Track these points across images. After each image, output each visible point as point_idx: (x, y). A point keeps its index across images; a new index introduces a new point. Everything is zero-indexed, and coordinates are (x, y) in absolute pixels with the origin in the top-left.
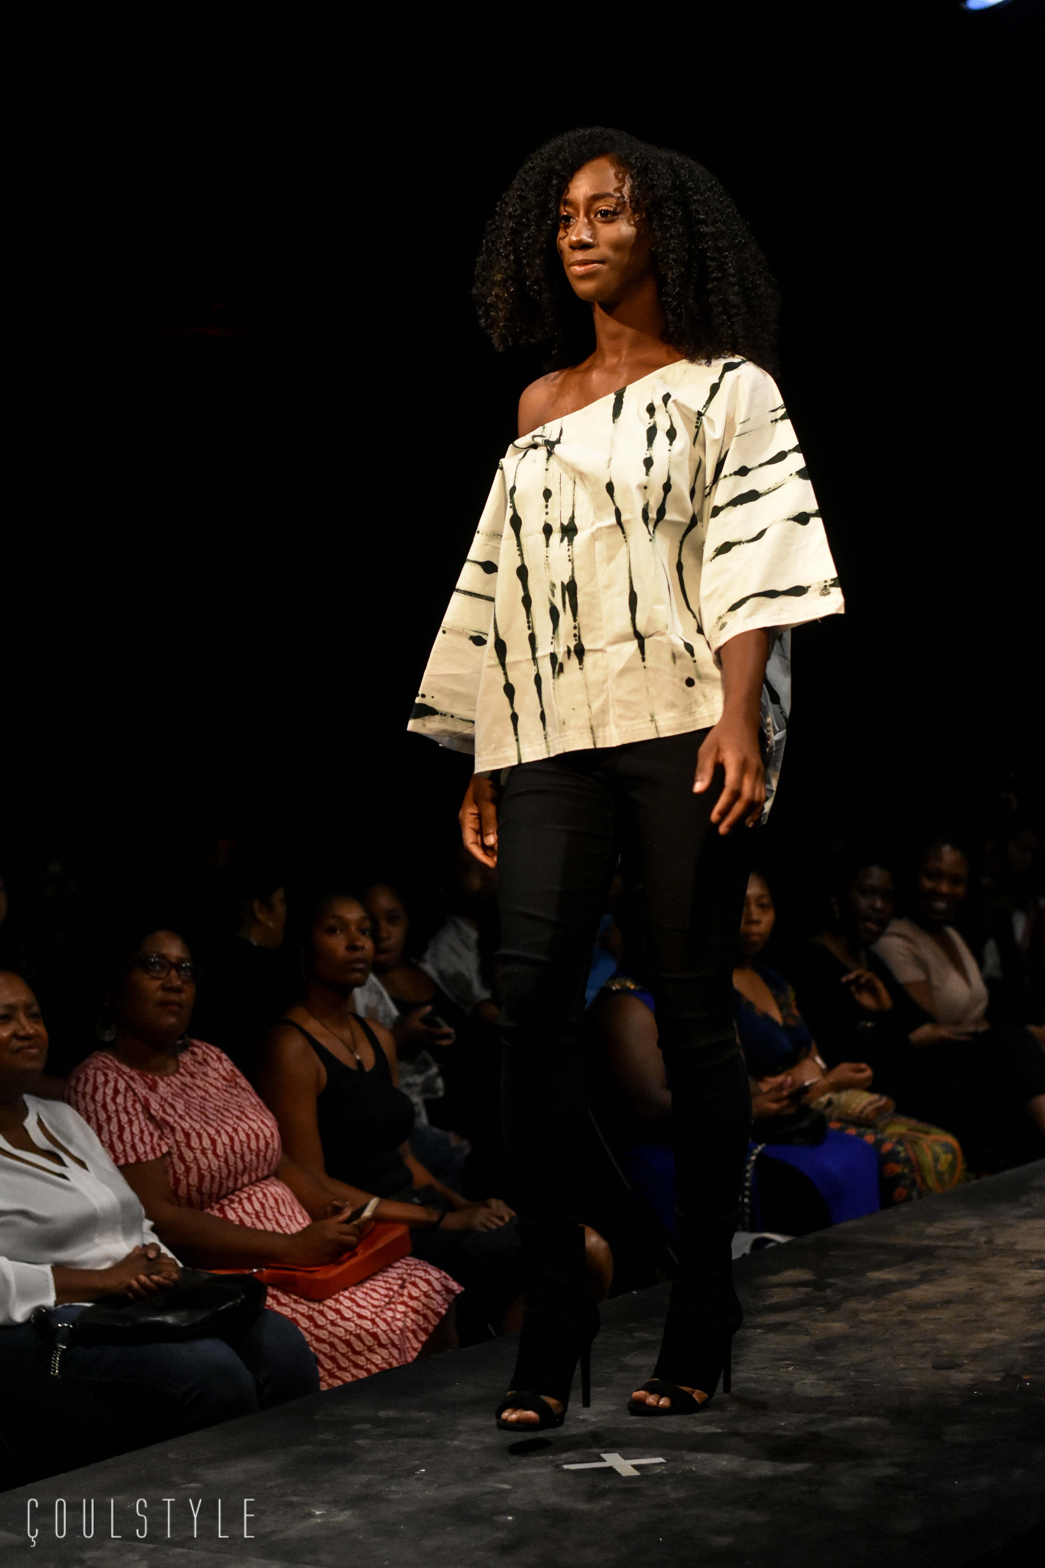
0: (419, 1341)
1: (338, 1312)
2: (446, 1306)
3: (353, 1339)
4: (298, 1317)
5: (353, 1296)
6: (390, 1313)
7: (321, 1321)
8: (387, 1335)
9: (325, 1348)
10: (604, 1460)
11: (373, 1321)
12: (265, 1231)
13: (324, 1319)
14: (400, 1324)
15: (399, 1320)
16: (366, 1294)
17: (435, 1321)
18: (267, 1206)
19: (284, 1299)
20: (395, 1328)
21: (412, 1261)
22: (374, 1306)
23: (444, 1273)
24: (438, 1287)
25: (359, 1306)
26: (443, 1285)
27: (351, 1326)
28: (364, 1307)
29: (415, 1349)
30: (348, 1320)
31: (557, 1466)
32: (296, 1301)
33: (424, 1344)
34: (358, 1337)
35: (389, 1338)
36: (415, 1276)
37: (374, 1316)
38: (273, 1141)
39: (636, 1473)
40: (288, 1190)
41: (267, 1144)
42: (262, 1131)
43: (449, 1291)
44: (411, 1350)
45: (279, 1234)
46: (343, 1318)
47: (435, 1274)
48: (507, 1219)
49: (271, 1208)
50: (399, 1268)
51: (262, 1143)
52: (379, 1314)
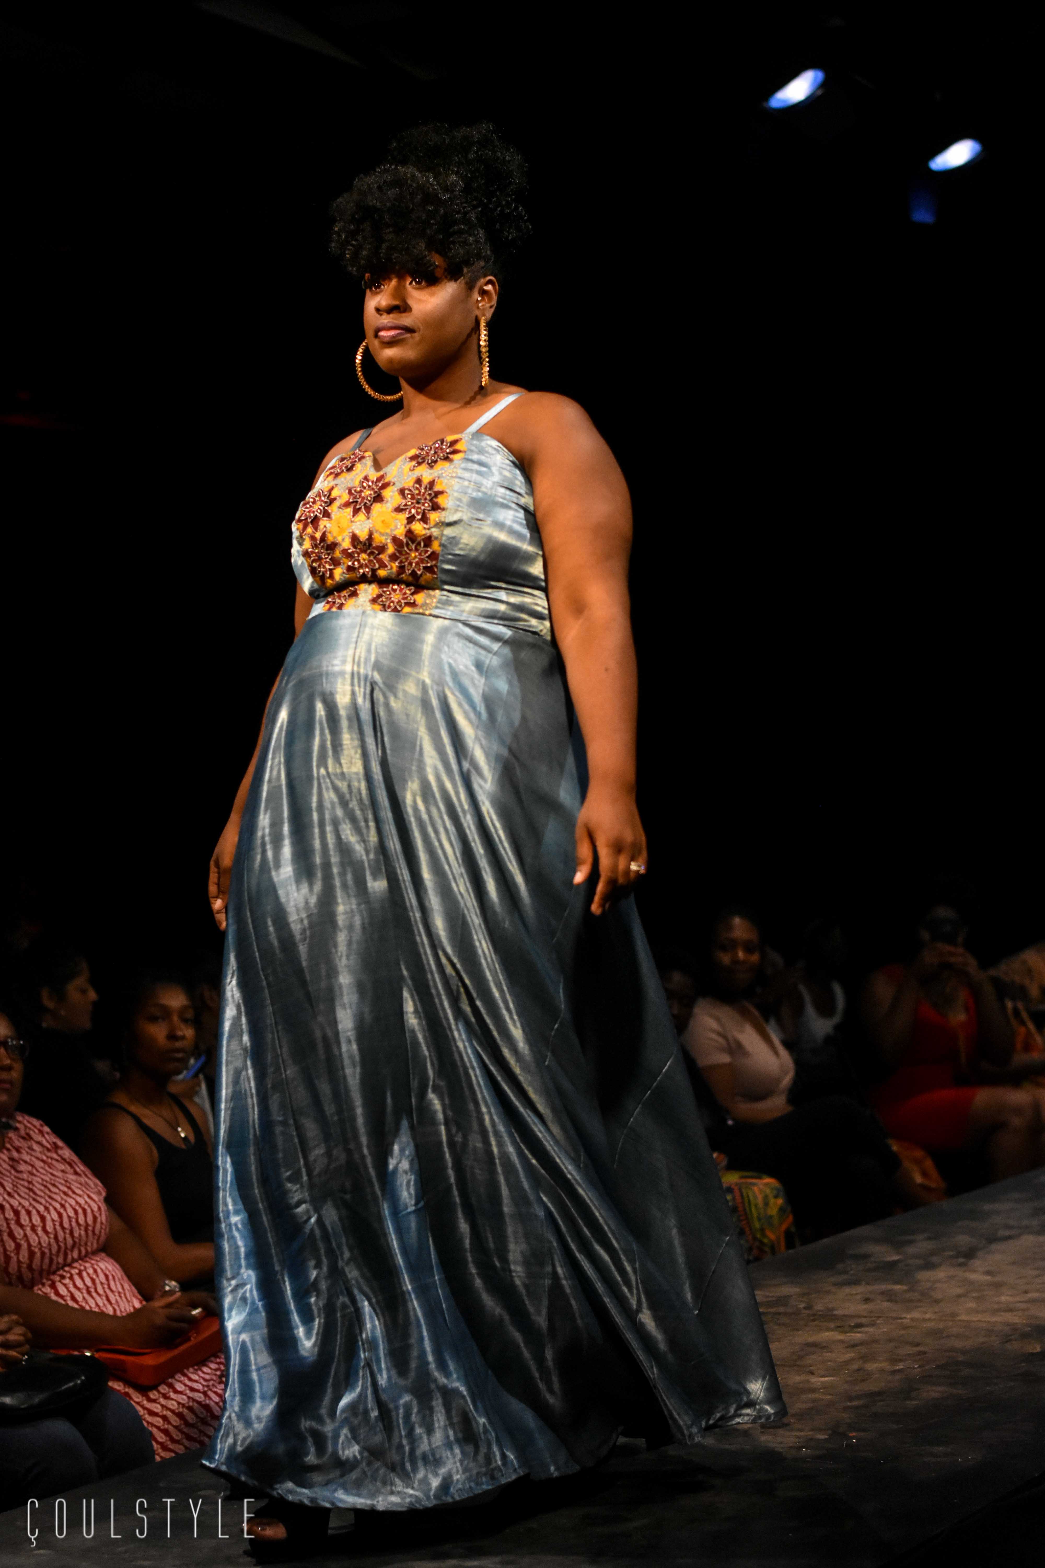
49: (102, 1283)
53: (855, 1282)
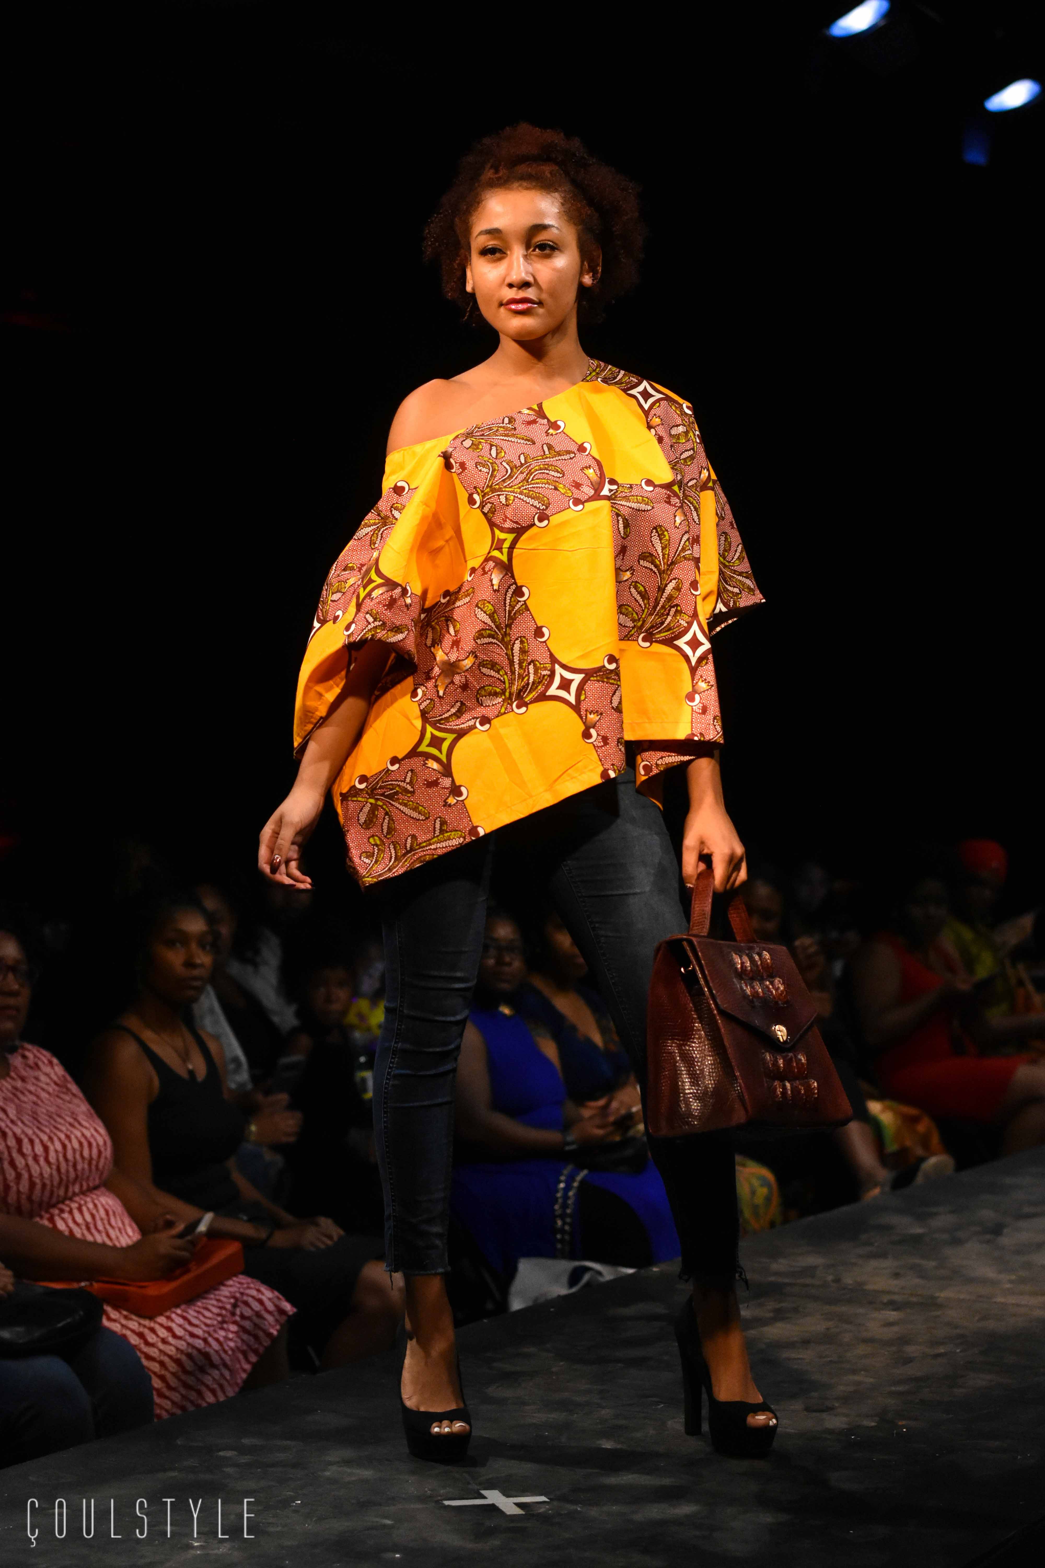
0: (249, 1362)
1: (169, 1329)
2: (278, 1327)
3: (184, 1358)
4: (128, 1333)
5: (185, 1314)
6: (222, 1333)
7: (151, 1338)
8: (220, 1355)
9: (155, 1367)
10: (484, 1498)
12: (95, 1243)
13: (154, 1336)
14: (232, 1344)
15: (231, 1340)
16: (198, 1312)
17: (267, 1342)
18: (97, 1218)
19: (114, 1314)
20: (227, 1348)
21: (243, 1279)
23: (277, 1293)
24: (270, 1306)
25: (190, 1323)
26: (276, 1306)
27: (182, 1345)
28: (196, 1326)
29: (244, 1371)
30: (180, 1338)
31: (437, 1502)
32: (126, 1317)
33: (255, 1366)
34: (189, 1356)
35: (222, 1359)
36: (248, 1295)
38: (106, 1149)
39: (519, 1511)
40: (119, 1202)
41: (100, 1152)
42: (96, 1140)
43: (282, 1311)
44: (240, 1371)
45: (109, 1247)
46: (175, 1336)
47: (267, 1294)
48: (336, 1238)
50: (231, 1286)
51: (95, 1151)
52: (212, 1333)
53: (882, 1255)
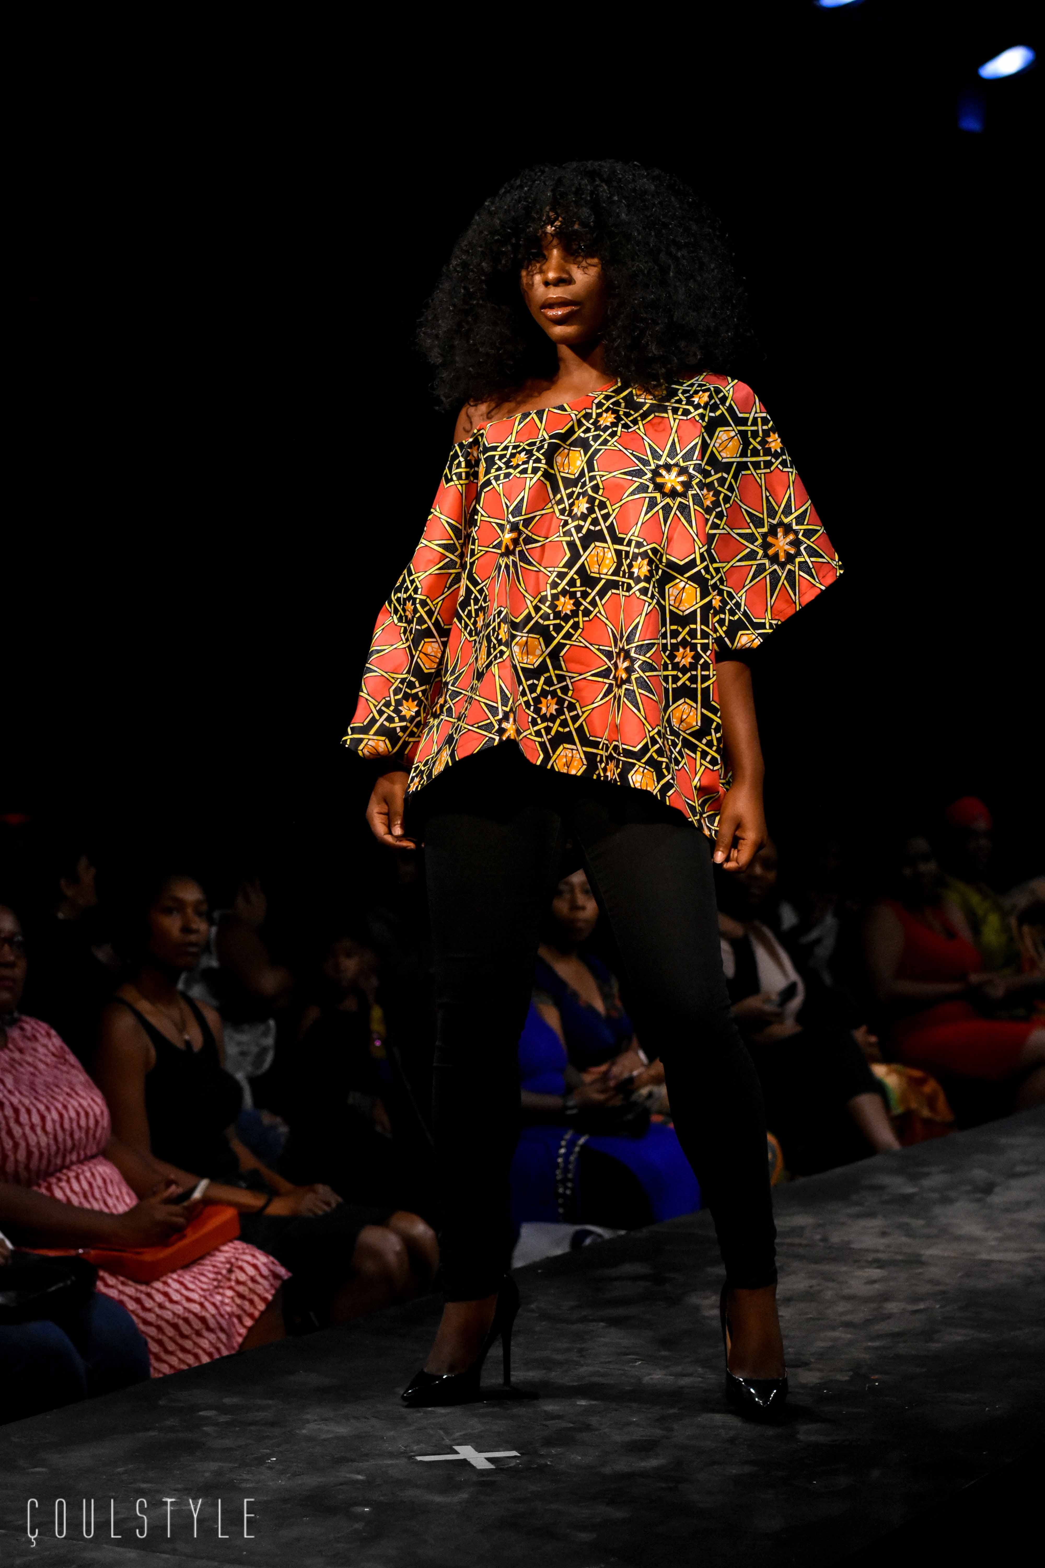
0: (245, 1326)
1: (166, 1294)
2: (273, 1291)
3: (181, 1322)
4: (125, 1299)
5: (181, 1279)
6: (219, 1298)
7: (149, 1303)
8: (216, 1319)
9: (152, 1331)
10: (457, 1453)
11: (202, 1305)
12: (92, 1211)
13: (151, 1302)
14: (228, 1309)
15: (227, 1304)
16: (194, 1277)
17: (262, 1306)
18: (94, 1185)
19: (111, 1281)
20: (223, 1312)
21: (238, 1244)
22: (203, 1290)
23: (271, 1258)
24: (265, 1271)
25: (187, 1288)
26: (270, 1271)
27: (179, 1310)
28: (193, 1290)
29: (240, 1335)
30: (177, 1303)
31: (410, 1457)
32: (123, 1283)
33: (249, 1330)
34: (186, 1320)
35: (218, 1323)
36: (243, 1260)
37: (202, 1300)
38: (102, 1119)
39: (490, 1466)
40: (116, 1170)
41: (97, 1122)
42: (92, 1109)
43: (276, 1276)
44: (236, 1335)
45: (106, 1214)
46: (171, 1301)
47: (262, 1259)
48: (334, 1205)
49: (99, 1188)
50: (227, 1252)
51: (92, 1120)
52: (209, 1298)
53: (871, 1215)
